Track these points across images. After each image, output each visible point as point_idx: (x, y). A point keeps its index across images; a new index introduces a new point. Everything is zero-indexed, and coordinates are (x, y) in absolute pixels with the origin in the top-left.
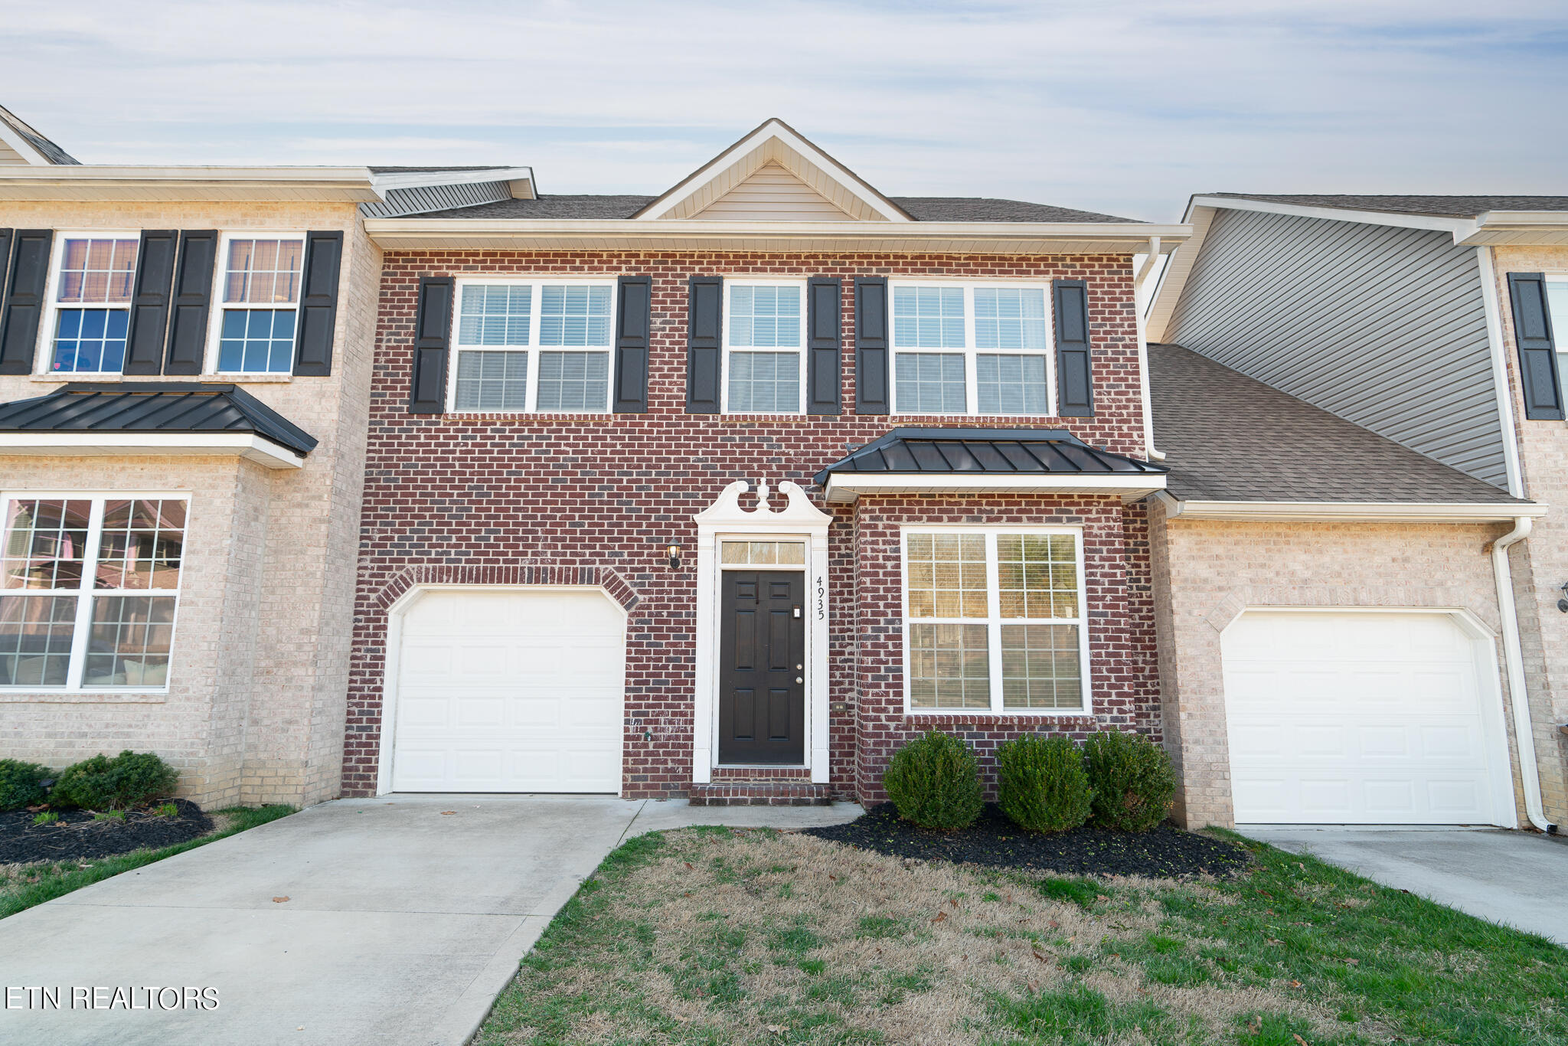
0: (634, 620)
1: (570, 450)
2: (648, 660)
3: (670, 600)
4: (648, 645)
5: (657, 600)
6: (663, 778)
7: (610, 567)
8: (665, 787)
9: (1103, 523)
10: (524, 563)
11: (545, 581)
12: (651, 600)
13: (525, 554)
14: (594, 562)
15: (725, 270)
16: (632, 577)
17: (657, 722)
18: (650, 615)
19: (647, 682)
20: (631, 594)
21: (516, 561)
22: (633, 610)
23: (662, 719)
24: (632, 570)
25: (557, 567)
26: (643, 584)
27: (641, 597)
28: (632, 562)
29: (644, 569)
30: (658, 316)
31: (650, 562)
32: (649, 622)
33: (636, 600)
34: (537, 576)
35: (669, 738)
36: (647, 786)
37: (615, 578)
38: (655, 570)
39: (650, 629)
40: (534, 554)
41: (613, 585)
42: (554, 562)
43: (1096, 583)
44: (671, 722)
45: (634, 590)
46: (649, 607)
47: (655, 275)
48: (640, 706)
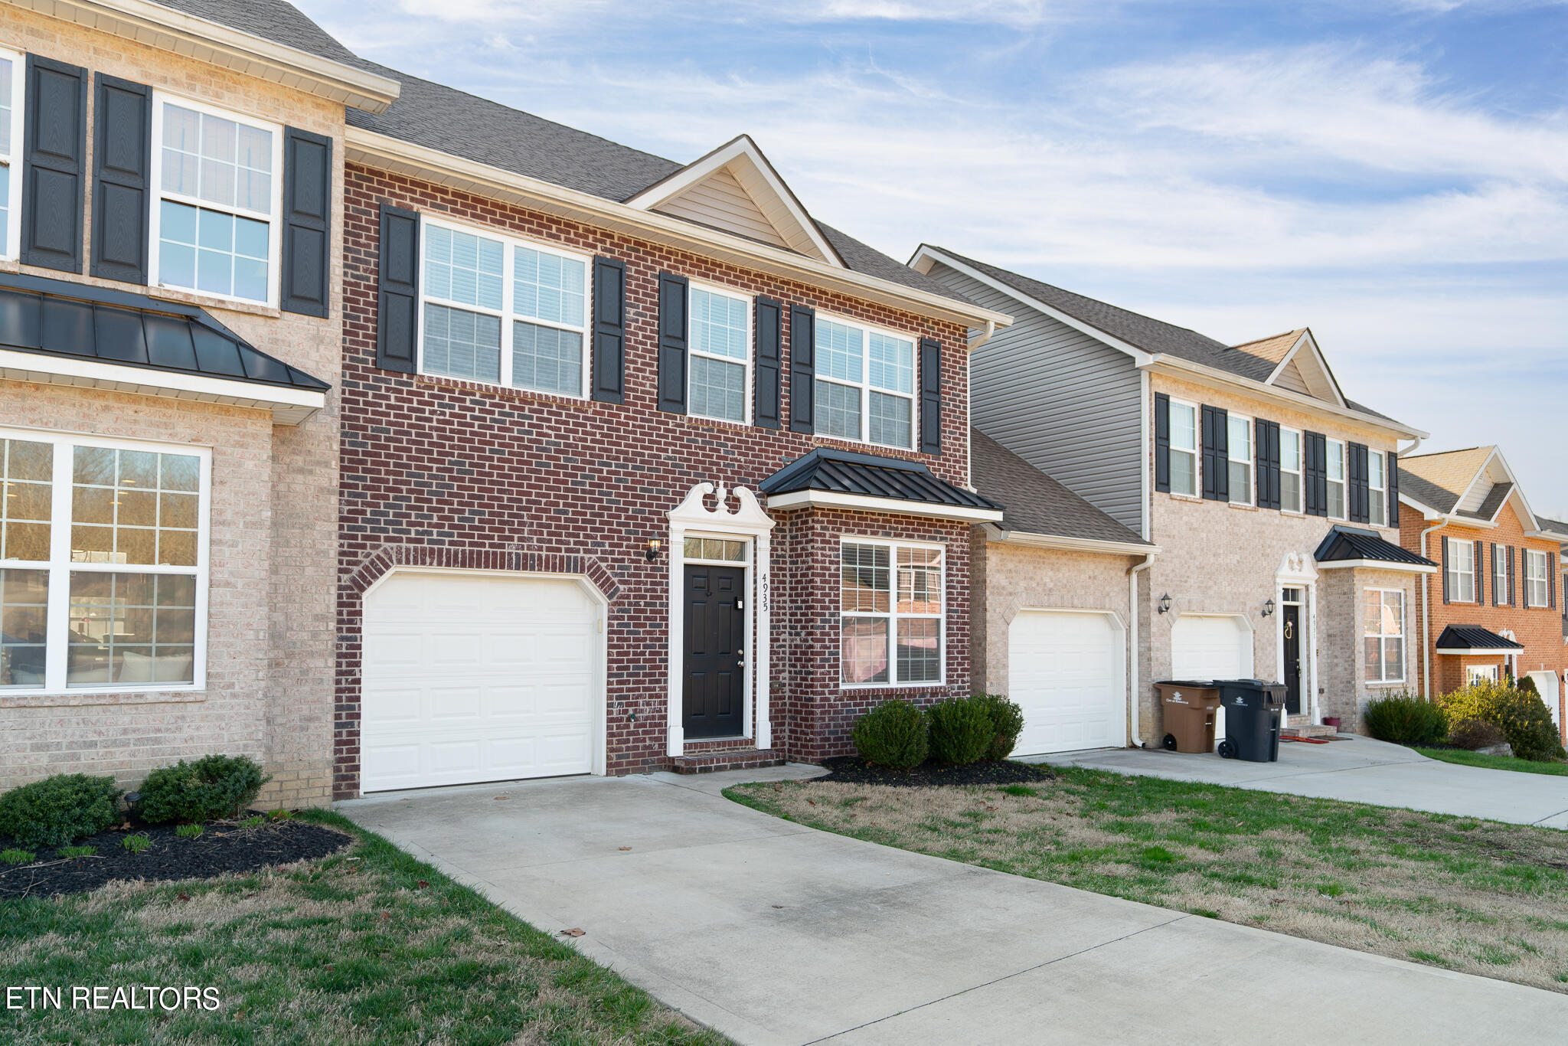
0: (615, 609)
1: (552, 433)
2: (629, 646)
3: (646, 590)
4: (629, 632)
5: (636, 590)
6: (643, 755)
7: (594, 556)
8: (645, 762)
9: (959, 543)
10: (511, 548)
11: (532, 568)
12: (630, 590)
13: (512, 539)
14: (578, 551)
15: (689, 272)
16: (613, 567)
17: (636, 704)
18: (630, 604)
19: (627, 668)
20: (613, 584)
21: (502, 546)
22: (615, 599)
23: (641, 701)
24: (614, 560)
25: (544, 553)
26: (623, 575)
27: (622, 587)
28: (612, 552)
29: (623, 560)
30: (632, 306)
31: (629, 554)
32: (628, 611)
33: (617, 589)
34: (525, 563)
35: (647, 718)
36: (629, 763)
37: (599, 567)
38: (633, 561)
39: (630, 618)
40: (520, 539)
41: (597, 575)
42: (540, 549)
43: (953, 587)
44: (648, 704)
45: (616, 580)
46: (628, 597)
47: (629, 262)
48: (621, 690)
